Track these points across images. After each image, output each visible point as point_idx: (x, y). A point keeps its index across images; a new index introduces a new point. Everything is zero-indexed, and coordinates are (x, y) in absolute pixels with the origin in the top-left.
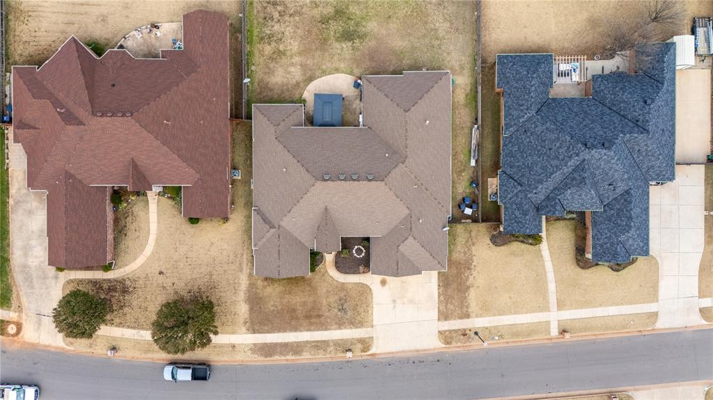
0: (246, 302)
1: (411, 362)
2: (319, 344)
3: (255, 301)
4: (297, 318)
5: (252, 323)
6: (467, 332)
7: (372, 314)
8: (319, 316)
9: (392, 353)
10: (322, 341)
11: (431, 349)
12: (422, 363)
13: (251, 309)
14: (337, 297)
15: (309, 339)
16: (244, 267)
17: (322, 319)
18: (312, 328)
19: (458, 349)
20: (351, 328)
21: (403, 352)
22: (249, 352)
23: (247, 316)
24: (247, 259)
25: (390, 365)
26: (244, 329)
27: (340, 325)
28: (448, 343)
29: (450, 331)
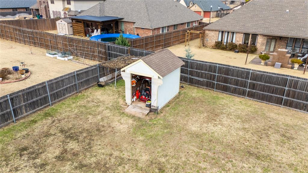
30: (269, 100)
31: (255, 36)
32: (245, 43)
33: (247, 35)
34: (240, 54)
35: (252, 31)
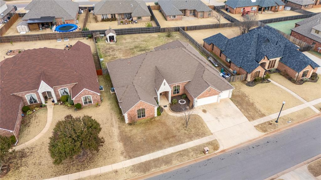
0: (120, 141)
1: (251, 147)
2: (182, 153)
3: (126, 139)
4: (159, 141)
5: (128, 152)
6: (271, 122)
7: (207, 127)
8: (174, 136)
9: (235, 146)
10: (183, 150)
11: (257, 138)
12: (259, 146)
13: (125, 145)
14: (181, 124)
15: (173, 152)
16: (114, 124)
17: (177, 137)
18: (172, 144)
19: (274, 133)
20: (199, 138)
21: (241, 144)
22: (130, 172)
23: (122, 149)
24: (115, 120)
25: (238, 153)
26: (122, 158)
27: (191, 138)
28: (265, 131)
29: (261, 124)
30: (131, 34)
31: (114, 15)
32: (112, 17)
33: (112, 15)
34: (112, 22)
35: (113, 13)
